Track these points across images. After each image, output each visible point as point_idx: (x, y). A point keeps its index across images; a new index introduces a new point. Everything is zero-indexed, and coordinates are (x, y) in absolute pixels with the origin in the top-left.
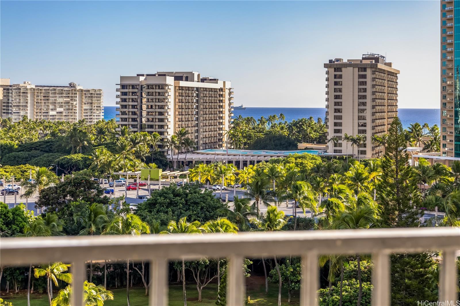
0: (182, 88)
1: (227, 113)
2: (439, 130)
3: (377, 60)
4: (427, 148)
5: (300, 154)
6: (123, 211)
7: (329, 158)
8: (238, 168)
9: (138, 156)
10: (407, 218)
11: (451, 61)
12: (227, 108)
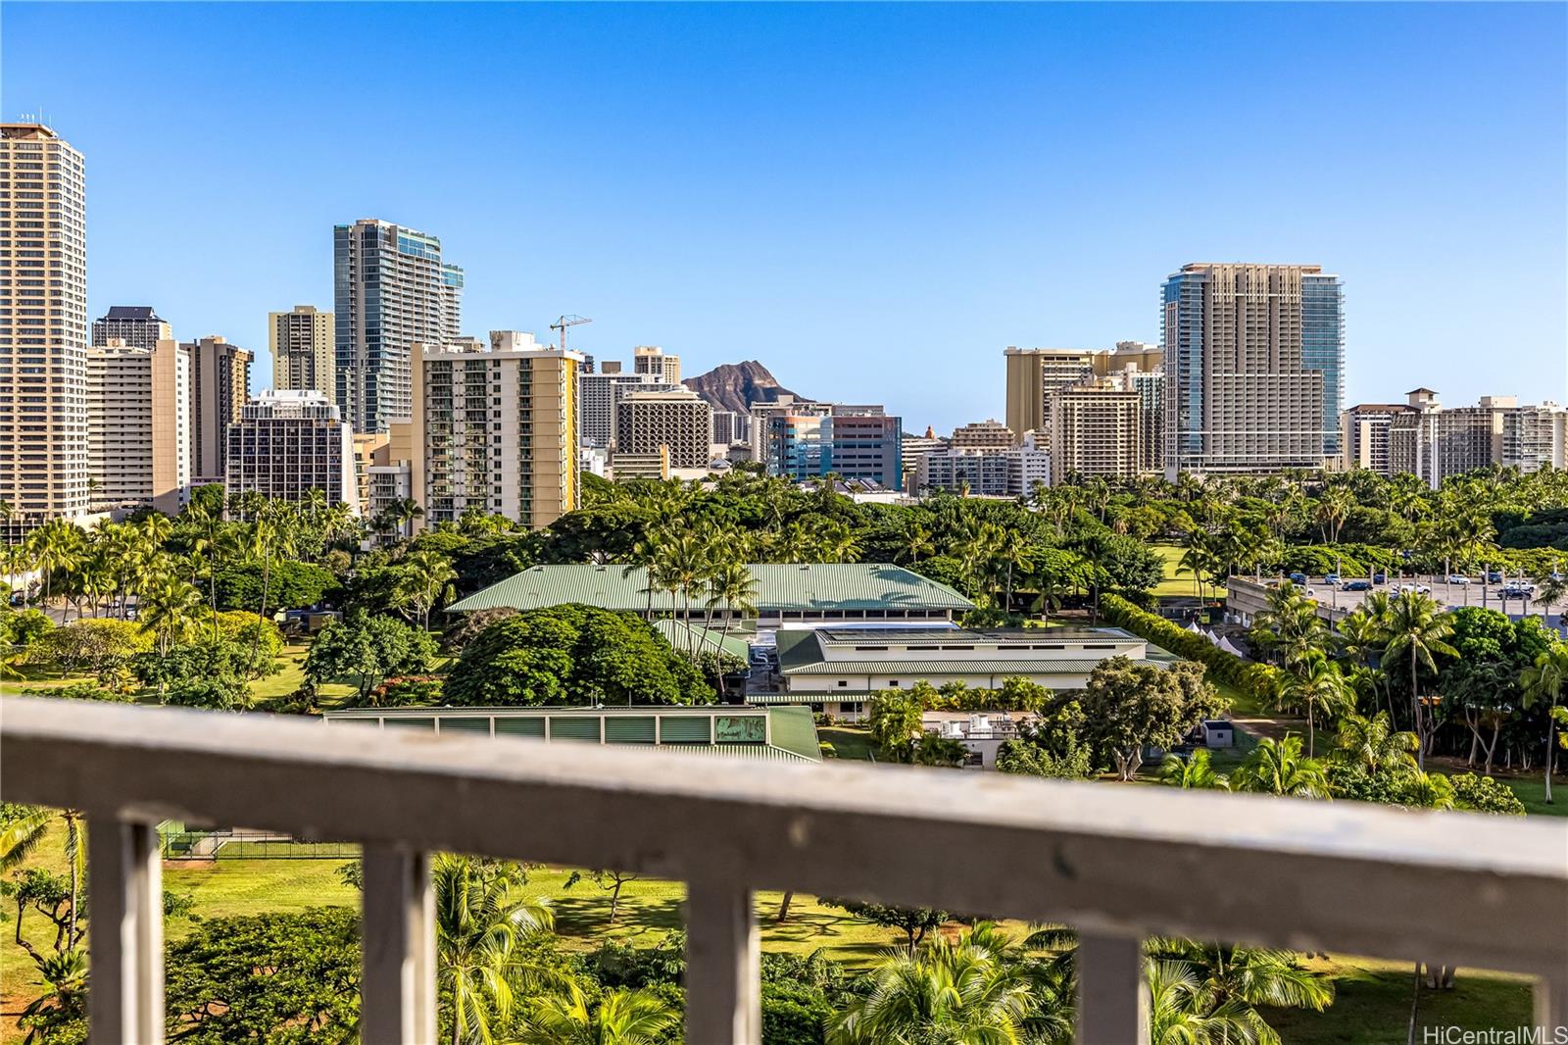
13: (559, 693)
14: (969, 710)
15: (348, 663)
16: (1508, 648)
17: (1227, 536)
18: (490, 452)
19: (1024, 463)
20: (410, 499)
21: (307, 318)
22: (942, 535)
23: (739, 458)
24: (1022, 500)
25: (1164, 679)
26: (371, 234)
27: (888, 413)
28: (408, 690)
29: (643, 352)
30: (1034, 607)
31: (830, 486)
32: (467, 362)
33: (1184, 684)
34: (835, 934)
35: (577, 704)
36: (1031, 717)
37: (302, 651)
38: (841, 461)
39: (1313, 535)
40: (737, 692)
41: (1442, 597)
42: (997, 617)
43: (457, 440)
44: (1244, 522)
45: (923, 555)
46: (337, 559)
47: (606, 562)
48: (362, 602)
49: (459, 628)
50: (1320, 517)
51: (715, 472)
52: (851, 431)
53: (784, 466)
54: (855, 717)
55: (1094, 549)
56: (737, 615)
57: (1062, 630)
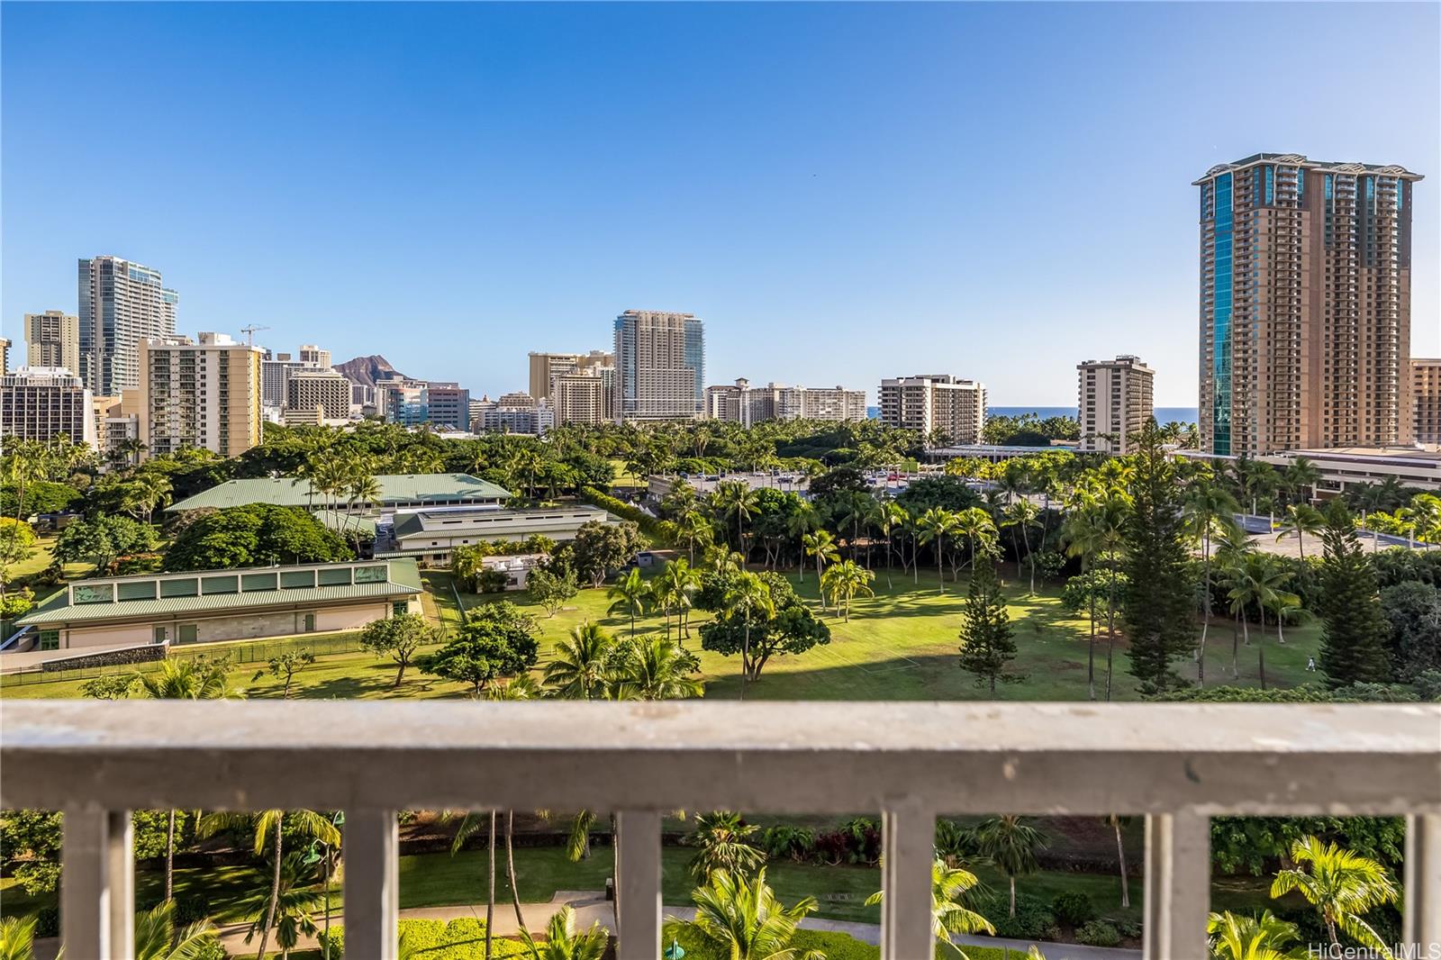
0: (938, 390)
1: (981, 412)
2: (1197, 428)
3: (1131, 361)
4: (1184, 445)
5: (1053, 450)
6: (884, 499)
7: (1082, 454)
8: (992, 462)
9: (897, 449)
10: (1163, 513)
11: (1211, 360)
12: (981, 407)
13: (248, 560)
14: (510, 555)
15: (88, 549)
16: (783, 507)
17: (648, 454)
18: (198, 409)
19: (540, 416)
20: (137, 439)
21: (56, 319)
22: (494, 456)
23: (369, 413)
24: (539, 437)
25: (617, 531)
26: (107, 267)
27: (461, 387)
28: (136, 564)
29: (305, 349)
30: (547, 495)
31: (426, 428)
32: (181, 351)
33: (627, 533)
34: (431, 690)
35: (260, 566)
36: (545, 556)
37: (51, 542)
38: (433, 415)
39: (690, 453)
40: (368, 552)
41: (753, 483)
42: (525, 501)
43: (173, 401)
44: (656, 447)
45: (482, 468)
46: (79, 480)
47: (280, 476)
48: (100, 508)
49: (175, 522)
50: (694, 444)
51: (353, 421)
52: (439, 397)
53: (397, 417)
54: (442, 562)
55: (577, 463)
56: (368, 506)
57: (561, 507)
